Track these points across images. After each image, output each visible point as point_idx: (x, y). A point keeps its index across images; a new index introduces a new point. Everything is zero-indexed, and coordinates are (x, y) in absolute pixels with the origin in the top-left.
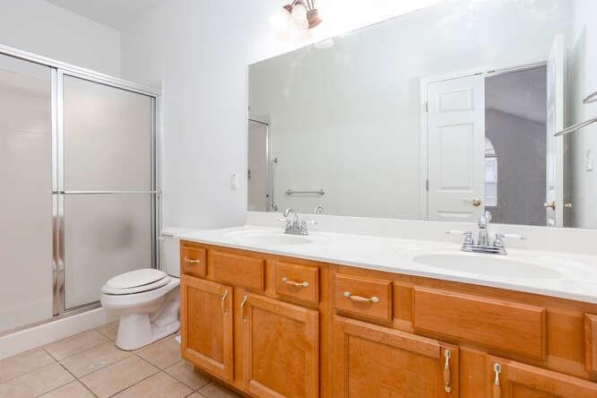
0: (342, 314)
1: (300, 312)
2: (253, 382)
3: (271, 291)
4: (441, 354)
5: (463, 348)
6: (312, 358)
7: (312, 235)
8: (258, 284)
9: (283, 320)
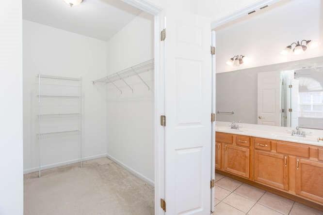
0: (256, 149)
1: (244, 149)
2: (228, 168)
3: (234, 143)
4: (284, 158)
5: (290, 156)
6: (248, 161)
7: (240, 129)
8: (230, 142)
9: (238, 151)
